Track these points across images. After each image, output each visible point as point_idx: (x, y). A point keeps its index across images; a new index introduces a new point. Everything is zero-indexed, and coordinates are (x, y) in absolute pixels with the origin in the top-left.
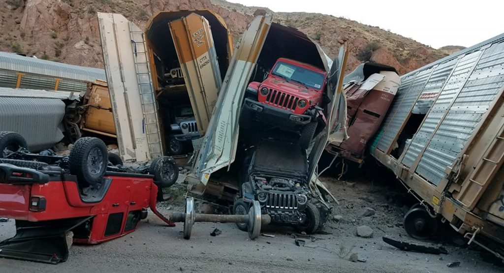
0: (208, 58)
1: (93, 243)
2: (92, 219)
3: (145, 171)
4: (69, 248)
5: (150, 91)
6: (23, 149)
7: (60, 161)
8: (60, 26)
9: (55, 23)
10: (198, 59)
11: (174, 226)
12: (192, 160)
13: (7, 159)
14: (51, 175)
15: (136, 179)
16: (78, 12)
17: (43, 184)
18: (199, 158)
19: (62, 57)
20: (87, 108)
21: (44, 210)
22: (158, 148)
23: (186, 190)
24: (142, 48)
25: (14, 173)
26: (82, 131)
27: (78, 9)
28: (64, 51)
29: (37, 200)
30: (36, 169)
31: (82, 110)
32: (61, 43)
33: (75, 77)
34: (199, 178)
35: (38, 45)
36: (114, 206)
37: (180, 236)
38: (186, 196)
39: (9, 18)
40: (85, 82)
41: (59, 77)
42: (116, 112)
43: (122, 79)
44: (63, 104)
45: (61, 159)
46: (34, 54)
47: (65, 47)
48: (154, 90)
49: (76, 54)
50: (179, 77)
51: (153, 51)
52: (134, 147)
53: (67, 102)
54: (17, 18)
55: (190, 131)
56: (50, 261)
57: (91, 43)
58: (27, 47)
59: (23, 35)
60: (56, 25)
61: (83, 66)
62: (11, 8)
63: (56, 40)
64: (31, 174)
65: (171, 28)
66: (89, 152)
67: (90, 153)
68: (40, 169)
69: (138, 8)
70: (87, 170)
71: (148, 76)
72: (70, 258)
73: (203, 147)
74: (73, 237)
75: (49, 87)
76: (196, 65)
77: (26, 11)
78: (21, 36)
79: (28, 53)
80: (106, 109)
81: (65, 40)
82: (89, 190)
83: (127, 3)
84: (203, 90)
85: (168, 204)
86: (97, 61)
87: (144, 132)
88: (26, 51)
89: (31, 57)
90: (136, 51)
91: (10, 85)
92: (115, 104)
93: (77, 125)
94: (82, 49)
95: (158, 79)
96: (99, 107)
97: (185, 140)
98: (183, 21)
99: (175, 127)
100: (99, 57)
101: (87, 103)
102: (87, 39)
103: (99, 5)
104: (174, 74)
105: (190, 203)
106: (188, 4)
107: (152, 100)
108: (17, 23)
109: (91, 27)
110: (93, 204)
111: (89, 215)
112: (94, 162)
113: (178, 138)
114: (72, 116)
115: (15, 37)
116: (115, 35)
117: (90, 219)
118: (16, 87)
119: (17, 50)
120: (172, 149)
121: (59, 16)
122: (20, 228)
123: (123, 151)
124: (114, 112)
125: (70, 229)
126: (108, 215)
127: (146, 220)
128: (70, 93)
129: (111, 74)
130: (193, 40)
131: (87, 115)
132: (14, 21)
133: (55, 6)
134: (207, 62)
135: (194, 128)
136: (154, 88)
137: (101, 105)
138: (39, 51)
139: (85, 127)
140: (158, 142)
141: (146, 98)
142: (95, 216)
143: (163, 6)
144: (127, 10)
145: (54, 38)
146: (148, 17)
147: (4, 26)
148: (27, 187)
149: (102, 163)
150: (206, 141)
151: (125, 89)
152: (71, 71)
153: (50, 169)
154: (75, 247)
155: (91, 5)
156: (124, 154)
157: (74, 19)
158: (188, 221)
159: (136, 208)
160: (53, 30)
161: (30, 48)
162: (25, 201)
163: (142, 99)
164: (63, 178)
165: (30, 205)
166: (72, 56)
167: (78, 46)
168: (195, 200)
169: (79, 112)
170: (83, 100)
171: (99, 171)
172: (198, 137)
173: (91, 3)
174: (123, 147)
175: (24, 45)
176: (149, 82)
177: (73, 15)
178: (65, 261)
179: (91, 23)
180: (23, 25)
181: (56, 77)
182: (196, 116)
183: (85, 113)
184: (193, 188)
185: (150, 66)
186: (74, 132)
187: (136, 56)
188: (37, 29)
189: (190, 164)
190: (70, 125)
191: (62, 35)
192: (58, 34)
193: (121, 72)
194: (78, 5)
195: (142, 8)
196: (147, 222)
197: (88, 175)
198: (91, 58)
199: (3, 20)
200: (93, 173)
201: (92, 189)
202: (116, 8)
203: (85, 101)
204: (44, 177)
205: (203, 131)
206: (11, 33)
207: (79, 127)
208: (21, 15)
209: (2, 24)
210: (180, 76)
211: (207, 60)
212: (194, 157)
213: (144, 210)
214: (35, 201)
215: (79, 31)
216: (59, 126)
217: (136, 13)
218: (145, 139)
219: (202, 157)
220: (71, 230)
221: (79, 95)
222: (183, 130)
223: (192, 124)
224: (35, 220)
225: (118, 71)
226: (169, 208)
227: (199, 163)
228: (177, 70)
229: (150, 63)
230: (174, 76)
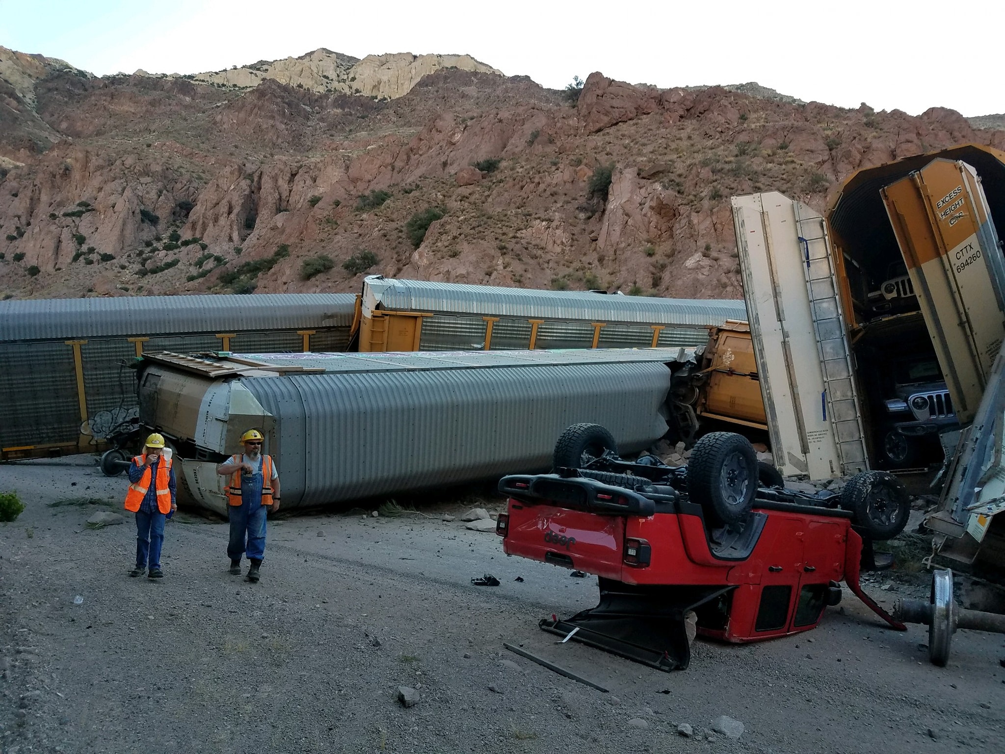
0: (976, 247)
1: (733, 640)
2: (731, 593)
3: (833, 502)
4: (690, 643)
5: (838, 332)
6: (609, 454)
7: (670, 476)
8: (660, 233)
9: (652, 229)
10: (952, 253)
11: (904, 629)
12: (940, 480)
13: (588, 471)
14: (658, 501)
15: (815, 518)
16: (692, 201)
17: (645, 517)
18: (959, 476)
19: (663, 286)
20: (709, 375)
21: (648, 566)
22: (858, 453)
23: (928, 550)
24: (819, 250)
25: (599, 495)
26: (699, 418)
27: (691, 197)
28: (666, 276)
29: (636, 545)
30: (633, 489)
31: (699, 379)
32: (661, 262)
33: (688, 320)
34: (963, 524)
35: (624, 273)
36: (771, 570)
37: (919, 653)
38: (929, 563)
39: (581, 234)
40: (705, 327)
41: (658, 324)
42: (766, 381)
43: (778, 315)
44: (667, 370)
45: (673, 471)
46: (618, 288)
47: (669, 269)
48: (847, 328)
49: (688, 279)
50: (903, 296)
51: (843, 251)
52: (805, 450)
53: (674, 366)
54: (593, 232)
55: (932, 412)
56: (657, 664)
57: (714, 254)
58: (608, 278)
59: (601, 260)
60: (654, 232)
61: (700, 298)
62: (584, 217)
63: (653, 260)
64: (625, 498)
65: (887, 199)
66: (724, 460)
67: (725, 463)
68: (640, 489)
69: (806, 170)
70: (719, 496)
71: (832, 304)
72: (693, 663)
73: (968, 450)
74: (697, 623)
75: (643, 342)
76: (947, 266)
77: (606, 217)
78: (599, 261)
79: (608, 288)
80: (745, 375)
81: (668, 256)
82: (722, 534)
83: (784, 167)
84: (964, 319)
85: (885, 578)
86: (725, 286)
87: (825, 419)
88: (607, 285)
89: (615, 293)
90: (808, 258)
91: (584, 344)
92: (764, 365)
93: (690, 406)
94: (698, 268)
95: (855, 306)
96: (731, 372)
97: (921, 433)
98: (913, 180)
99: (895, 406)
100: (729, 278)
101: (708, 366)
102: (708, 248)
103: (729, 181)
104: (891, 291)
105: (944, 582)
106: (916, 141)
107: (842, 352)
108: (593, 240)
109: (714, 225)
110: (733, 564)
111: (724, 582)
112: (732, 480)
113: (903, 429)
114: (683, 391)
115: (589, 264)
116: (765, 233)
117: (728, 592)
118: (592, 347)
119: (592, 285)
120: (890, 455)
121: (658, 216)
122: (606, 592)
123: (782, 457)
124: (762, 380)
125: (692, 607)
126: (762, 586)
127: (837, 607)
128: (678, 349)
129: (756, 309)
130: (939, 214)
131: (708, 389)
132: (587, 238)
133: (652, 200)
134: (974, 257)
135: (944, 405)
136: (846, 325)
137: (734, 367)
138: (625, 282)
139: (706, 411)
140: (856, 437)
141: (828, 348)
142: (737, 587)
143: (858, 157)
144: (783, 179)
145: (650, 255)
146: (827, 184)
147: (573, 249)
148: (619, 520)
149: (746, 482)
150: (978, 435)
151: (785, 335)
152: (680, 310)
153: (656, 491)
154: (700, 644)
155: (715, 184)
156: (784, 464)
157: (684, 215)
158: (940, 625)
159: (815, 579)
160: (648, 241)
161: (613, 278)
162: (617, 546)
163: (820, 351)
164: (677, 509)
165: (625, 555)
166: (680, 282)
167: (690, 263)
168: (954, 575)
169: (695, 384)
170: (702, 361)
171: (742, 499)
172: (955, 426)
173: (716, 181)
174: (780, 449)
175: (603, 275)
176: (835, 315)
177: (682, 209)
178: (683, 669)
179: (714, 217)
180: (601, 243)
181: (656, 324)
182: (948, 380)
183: (705, 385)
184: (947, 547)
185: (838, 282)
186: (685, 419)
187: (809, 265)
188: (623, 245)
189: (938, 490)
190: (678, 408)
191: (663, 248)
192: (657, 248)
193: (777, 303)
194: (692, 188)
195: (814, 170)
196: (841, 612)
197: (721, 504)
198: (715, 282)
199: (572, 239)
200: (730, 501)
201: (730, 532)
202: (762, 179)
203: (704, 362)
204: (647, 505)
205: (967, 413)
206: (584, 259)
207: (695, 411)
208: (598, 226)
209: (572, 246)
210: (905, 293)
211: (973, 252)
212: (945, 474)
213: (834, 585)
214: (632, 548)
215: (693, 236)
216: (660, 409)
217: (801, 182)
218: (829, 433)
219: (969, 474)
220: (693, 610)
221: (695, 353)
222: (917, 413)
223: (939, 397)
224: (633, 582)
225: (772, 301)
226: (887, 587)
227: (959, 488)
228: (897, 284)
229: (838, 277)
230: (889, 296)
